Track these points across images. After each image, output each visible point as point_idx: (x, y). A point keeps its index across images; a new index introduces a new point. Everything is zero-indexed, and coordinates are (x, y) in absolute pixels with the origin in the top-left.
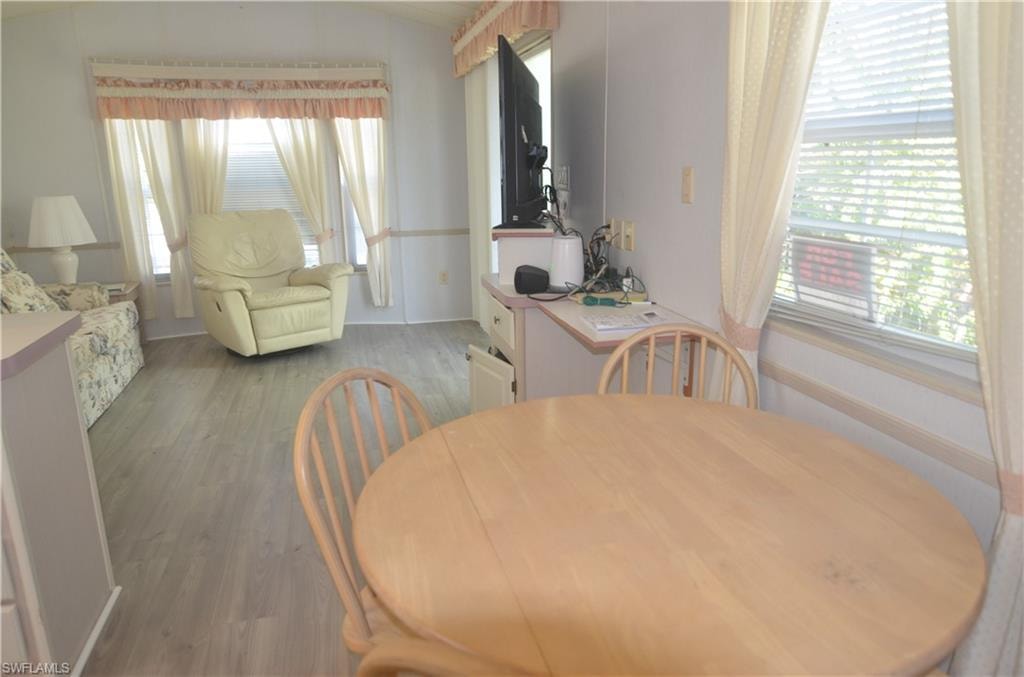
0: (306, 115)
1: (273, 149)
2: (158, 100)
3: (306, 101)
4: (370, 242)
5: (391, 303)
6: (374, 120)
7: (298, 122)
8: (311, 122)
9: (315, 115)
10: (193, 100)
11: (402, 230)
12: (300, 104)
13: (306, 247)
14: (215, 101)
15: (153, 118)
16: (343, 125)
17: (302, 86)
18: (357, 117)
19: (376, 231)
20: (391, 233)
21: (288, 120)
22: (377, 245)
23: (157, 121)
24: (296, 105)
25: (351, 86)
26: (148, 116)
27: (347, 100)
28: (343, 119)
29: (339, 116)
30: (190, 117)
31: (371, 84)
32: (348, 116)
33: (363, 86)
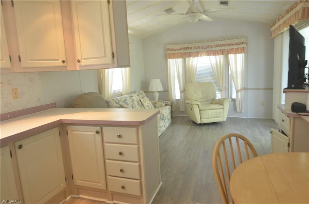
0: (220, 54)
1: (210, 64)
2: (181, 53)
3: (220, 50)
4: (237, 91)
5: (243, 111)
6: (242, 54)
7: (218, 57)
8: (222, 56)
9: (223, 54)
10: (190, 53)
11: (248, 88)
12: (219, 51)
13: (217, 93)
14: (195, 52)
15: (179, 58)
16: (231, 57)
17: (220, 46)
18: (236, 53)
19: (239, 88)
20: (245, 89)
21: (215, 56)
22: (240, 93)
23: (180, 59)
24: (217, 52)
25: (235, 45)
26: (178, 58)
27: (233, 49)
28: (231, 55)
29: (230, 54)
30: (188, 57)
31: (241, 43)
32: (233, 53)
33: (238, 44)
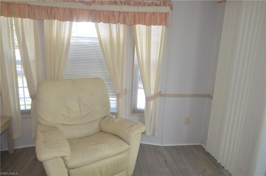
0: (119, 22)
1: (97, 41)
2: (29, 6)
3: (120, 13)
4: (148, 99)
5: (156, 135)
6: (160, 27)
7: (114, 26)
8: (122, 26)
9: (124, 22)
10: (52, 8)
11: (168, 93)
12: (117, 15)
13: (110, 99)
14: (65, 9)
15: (25, 17)
16: (141, 29)
17: (119, 3)
18: (150, 24)
19: (152, 92)
21: (108, 24)
22: (152, 101)
23: (28, 20)
24: (114, 15)
25: (149, 5)
26: (22, 16)
27: (145, 13)
28: (141, 25)
29: (139, 23)
30: (49, 19)
31: (162, 3)
32: (144, 24)
33: (156, 5)
